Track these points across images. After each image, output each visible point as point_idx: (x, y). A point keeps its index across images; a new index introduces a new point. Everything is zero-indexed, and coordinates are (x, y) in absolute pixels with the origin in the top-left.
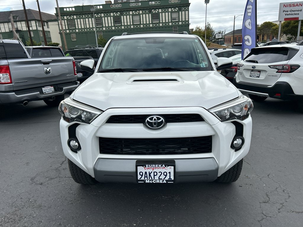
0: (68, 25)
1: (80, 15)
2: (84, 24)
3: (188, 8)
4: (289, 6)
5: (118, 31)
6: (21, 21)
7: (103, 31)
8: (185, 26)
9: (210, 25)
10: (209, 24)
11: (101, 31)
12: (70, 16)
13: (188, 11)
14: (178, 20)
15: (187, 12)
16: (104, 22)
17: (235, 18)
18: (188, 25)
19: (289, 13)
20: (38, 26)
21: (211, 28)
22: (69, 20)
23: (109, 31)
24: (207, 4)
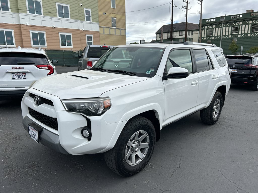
0: (206, 33)
1: (218, 25)
2: (221, 32)
5: (254, 38)
6: (176, 31)
7: (238, 38)
11: (236, 38)
12: (210, 26)
16: (240, 30)
20: (187, 35)
22: (209, 29)
23: (244, 38)
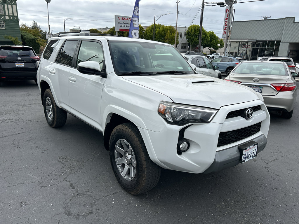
3: (15, 2)
4: (122, 19)
8: (14, 22)
9: (37, 24)
10: (35, 22)
13: (16, 5)
14: (3, 14)
15: (14, 6)
17: (64, 21)
18: (18, 21)
19: (122, 25)
21: (39, 27)
24: (48, 3)
